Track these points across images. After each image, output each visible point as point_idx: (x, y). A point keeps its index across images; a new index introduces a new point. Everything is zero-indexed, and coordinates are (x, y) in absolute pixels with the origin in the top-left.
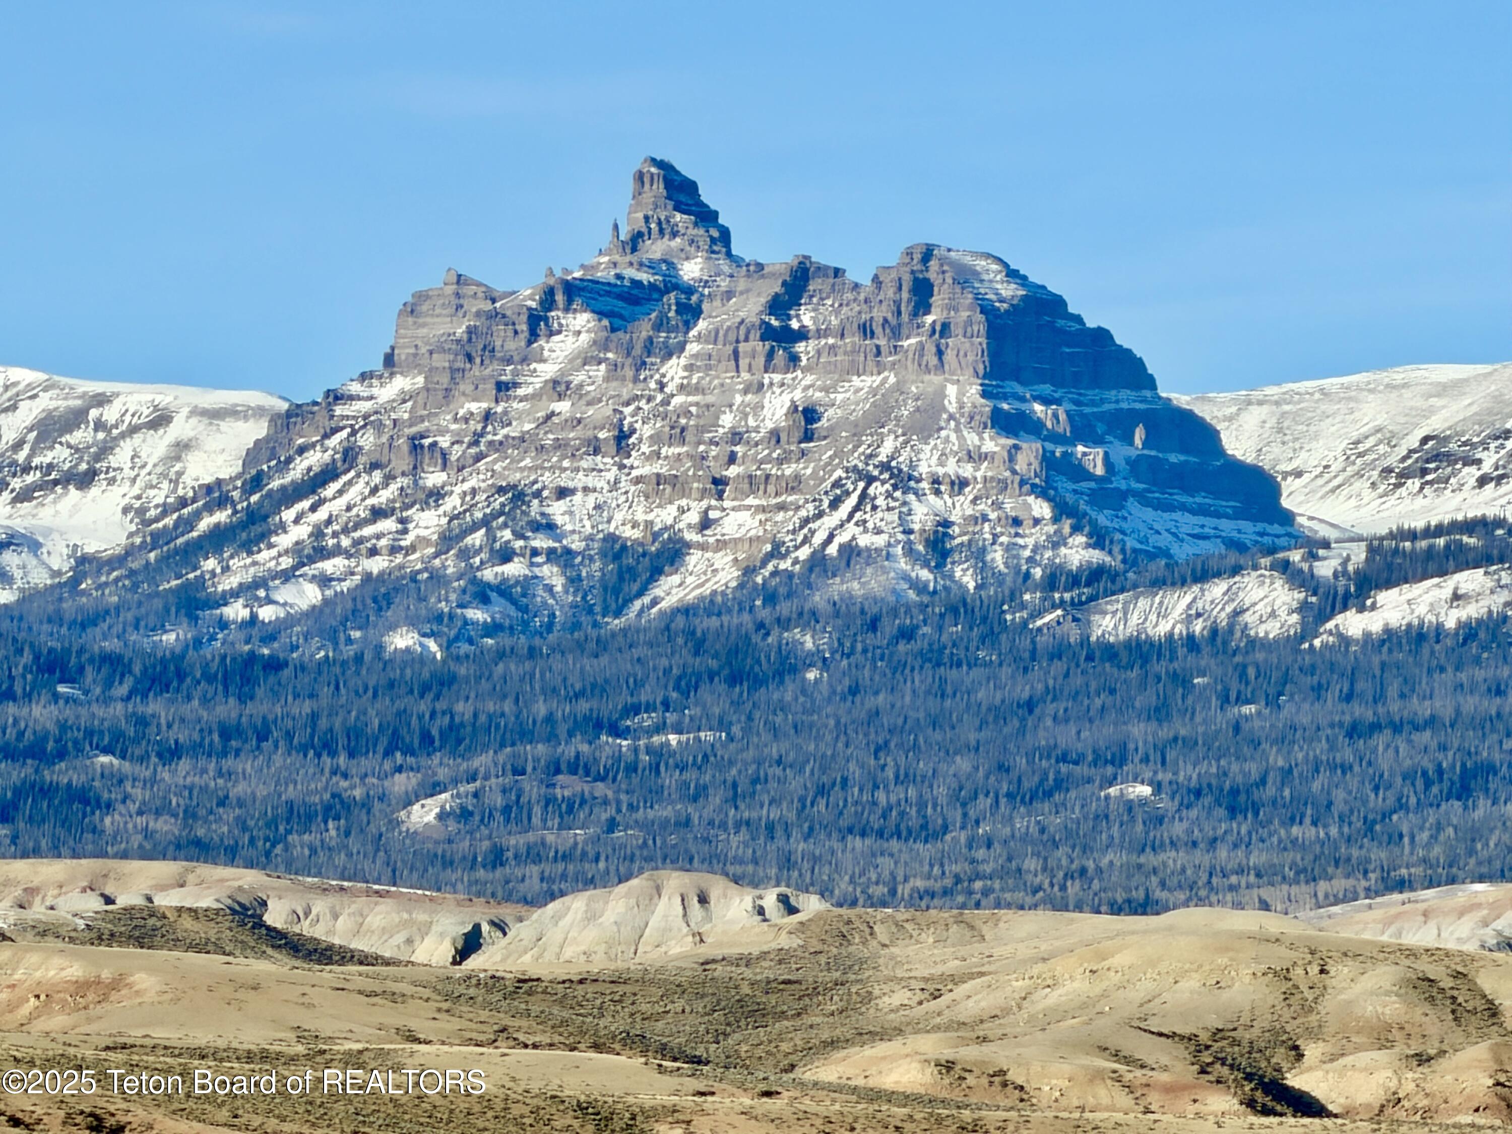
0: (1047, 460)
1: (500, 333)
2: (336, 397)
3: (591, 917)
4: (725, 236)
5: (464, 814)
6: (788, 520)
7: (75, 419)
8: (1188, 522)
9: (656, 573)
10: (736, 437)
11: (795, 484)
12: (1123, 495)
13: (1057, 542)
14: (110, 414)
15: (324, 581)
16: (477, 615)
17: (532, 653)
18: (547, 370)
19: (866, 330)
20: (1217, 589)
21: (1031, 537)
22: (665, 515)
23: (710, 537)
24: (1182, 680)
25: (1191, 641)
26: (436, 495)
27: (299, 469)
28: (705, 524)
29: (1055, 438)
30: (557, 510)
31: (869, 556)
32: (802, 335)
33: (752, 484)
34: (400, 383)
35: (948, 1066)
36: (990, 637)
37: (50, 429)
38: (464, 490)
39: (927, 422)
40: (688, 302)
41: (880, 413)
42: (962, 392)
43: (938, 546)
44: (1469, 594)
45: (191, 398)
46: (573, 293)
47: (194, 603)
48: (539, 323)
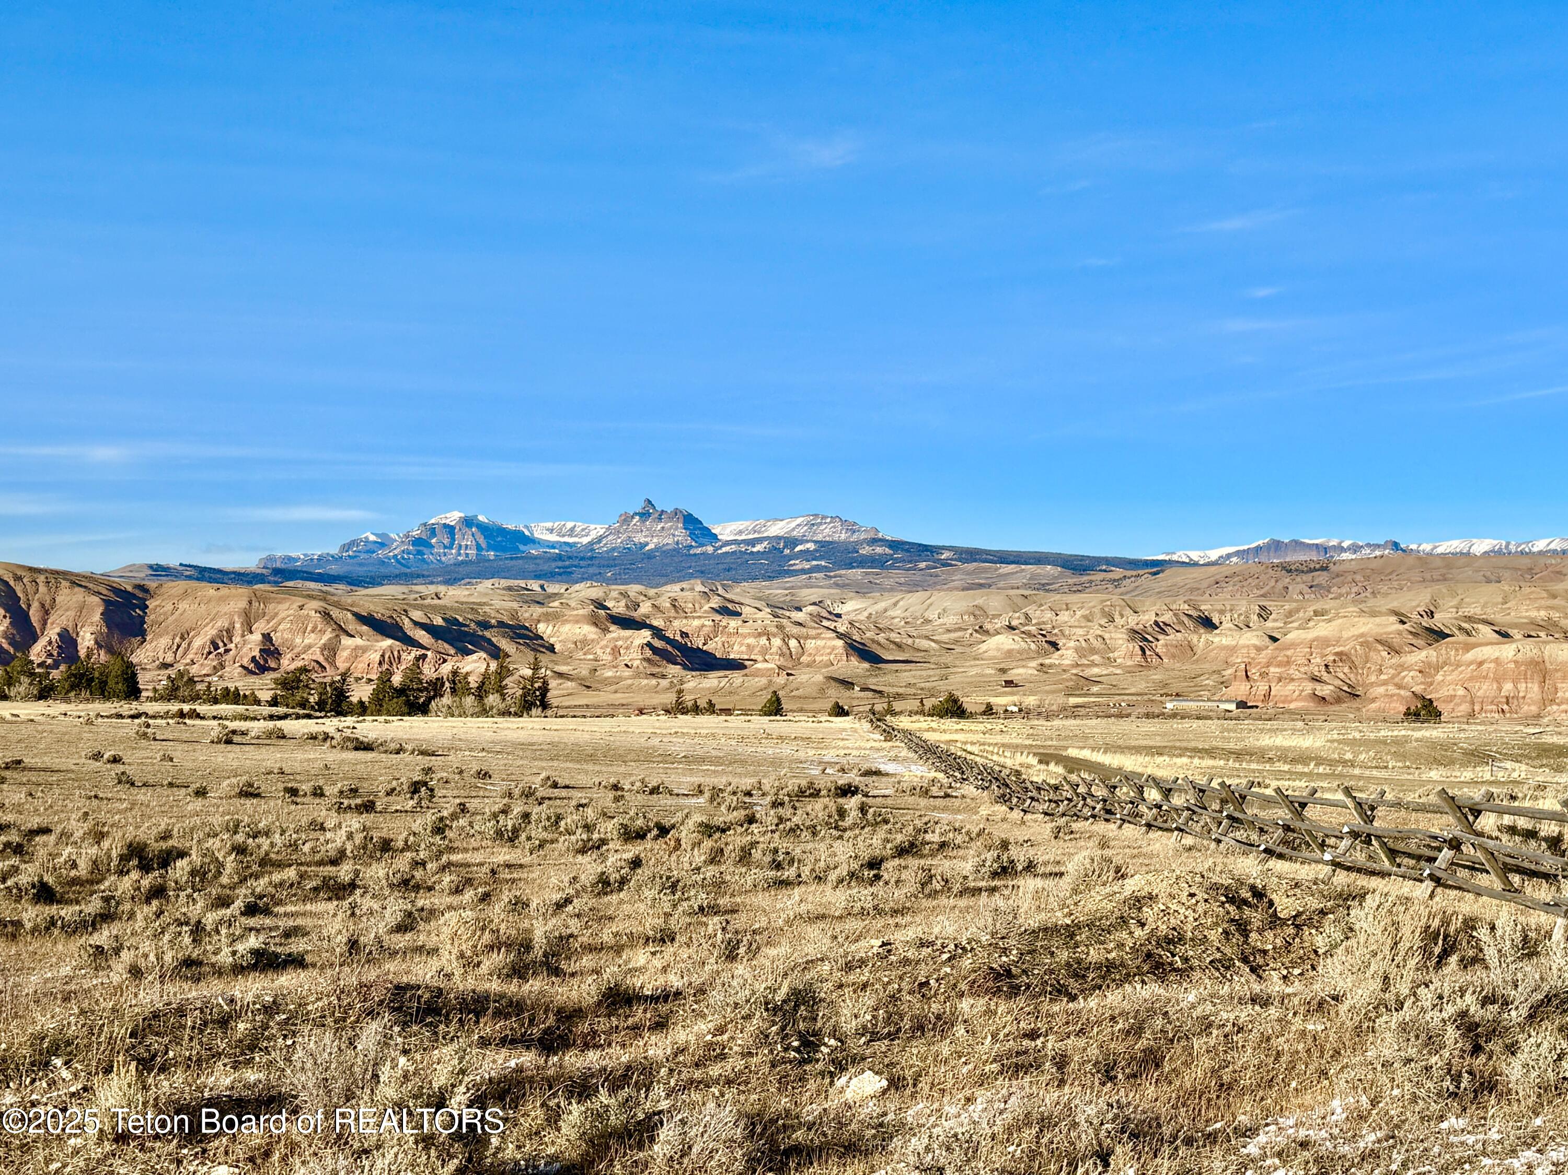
0: (690, 533)
1: (628, 519)
2: (611, 526)
4: (655, 507)
6: (660, 540)
7: (586, 529)
8: (706, 540)
9: (645, 546)
10: (654, 530)
11: (661, 536)
12: (698, 537)
13: (691, 542)
14: (590, 528)
15: (606, 547)
16: (624, 551)
17: (627, 556)
18: (633, 523)
19: (670, 518)
20: (706, 547)
21: (688, 542)
22: (646, 540)
23: (651, 542)
24: (699, 558)
25: (701, 553)
26: (621, 537)
27: (606, 535)
28: (651, 540)
29: (691, 530)
30: (634, 539)
31: (669, 544)
32: (663, 519)
33: (656, 536)
34: (618, 524)
36: (679, 553)
37: (583, 530)
38: (623, 537)
39: (677, 529)
40: (649, 515)
41: (671, 528)
42: (680, 525)
43: (677, 543)
44: (734, 547)
45: (598, 526)
46: (636, 514)
47: (592, 550)
48: (633, 517)
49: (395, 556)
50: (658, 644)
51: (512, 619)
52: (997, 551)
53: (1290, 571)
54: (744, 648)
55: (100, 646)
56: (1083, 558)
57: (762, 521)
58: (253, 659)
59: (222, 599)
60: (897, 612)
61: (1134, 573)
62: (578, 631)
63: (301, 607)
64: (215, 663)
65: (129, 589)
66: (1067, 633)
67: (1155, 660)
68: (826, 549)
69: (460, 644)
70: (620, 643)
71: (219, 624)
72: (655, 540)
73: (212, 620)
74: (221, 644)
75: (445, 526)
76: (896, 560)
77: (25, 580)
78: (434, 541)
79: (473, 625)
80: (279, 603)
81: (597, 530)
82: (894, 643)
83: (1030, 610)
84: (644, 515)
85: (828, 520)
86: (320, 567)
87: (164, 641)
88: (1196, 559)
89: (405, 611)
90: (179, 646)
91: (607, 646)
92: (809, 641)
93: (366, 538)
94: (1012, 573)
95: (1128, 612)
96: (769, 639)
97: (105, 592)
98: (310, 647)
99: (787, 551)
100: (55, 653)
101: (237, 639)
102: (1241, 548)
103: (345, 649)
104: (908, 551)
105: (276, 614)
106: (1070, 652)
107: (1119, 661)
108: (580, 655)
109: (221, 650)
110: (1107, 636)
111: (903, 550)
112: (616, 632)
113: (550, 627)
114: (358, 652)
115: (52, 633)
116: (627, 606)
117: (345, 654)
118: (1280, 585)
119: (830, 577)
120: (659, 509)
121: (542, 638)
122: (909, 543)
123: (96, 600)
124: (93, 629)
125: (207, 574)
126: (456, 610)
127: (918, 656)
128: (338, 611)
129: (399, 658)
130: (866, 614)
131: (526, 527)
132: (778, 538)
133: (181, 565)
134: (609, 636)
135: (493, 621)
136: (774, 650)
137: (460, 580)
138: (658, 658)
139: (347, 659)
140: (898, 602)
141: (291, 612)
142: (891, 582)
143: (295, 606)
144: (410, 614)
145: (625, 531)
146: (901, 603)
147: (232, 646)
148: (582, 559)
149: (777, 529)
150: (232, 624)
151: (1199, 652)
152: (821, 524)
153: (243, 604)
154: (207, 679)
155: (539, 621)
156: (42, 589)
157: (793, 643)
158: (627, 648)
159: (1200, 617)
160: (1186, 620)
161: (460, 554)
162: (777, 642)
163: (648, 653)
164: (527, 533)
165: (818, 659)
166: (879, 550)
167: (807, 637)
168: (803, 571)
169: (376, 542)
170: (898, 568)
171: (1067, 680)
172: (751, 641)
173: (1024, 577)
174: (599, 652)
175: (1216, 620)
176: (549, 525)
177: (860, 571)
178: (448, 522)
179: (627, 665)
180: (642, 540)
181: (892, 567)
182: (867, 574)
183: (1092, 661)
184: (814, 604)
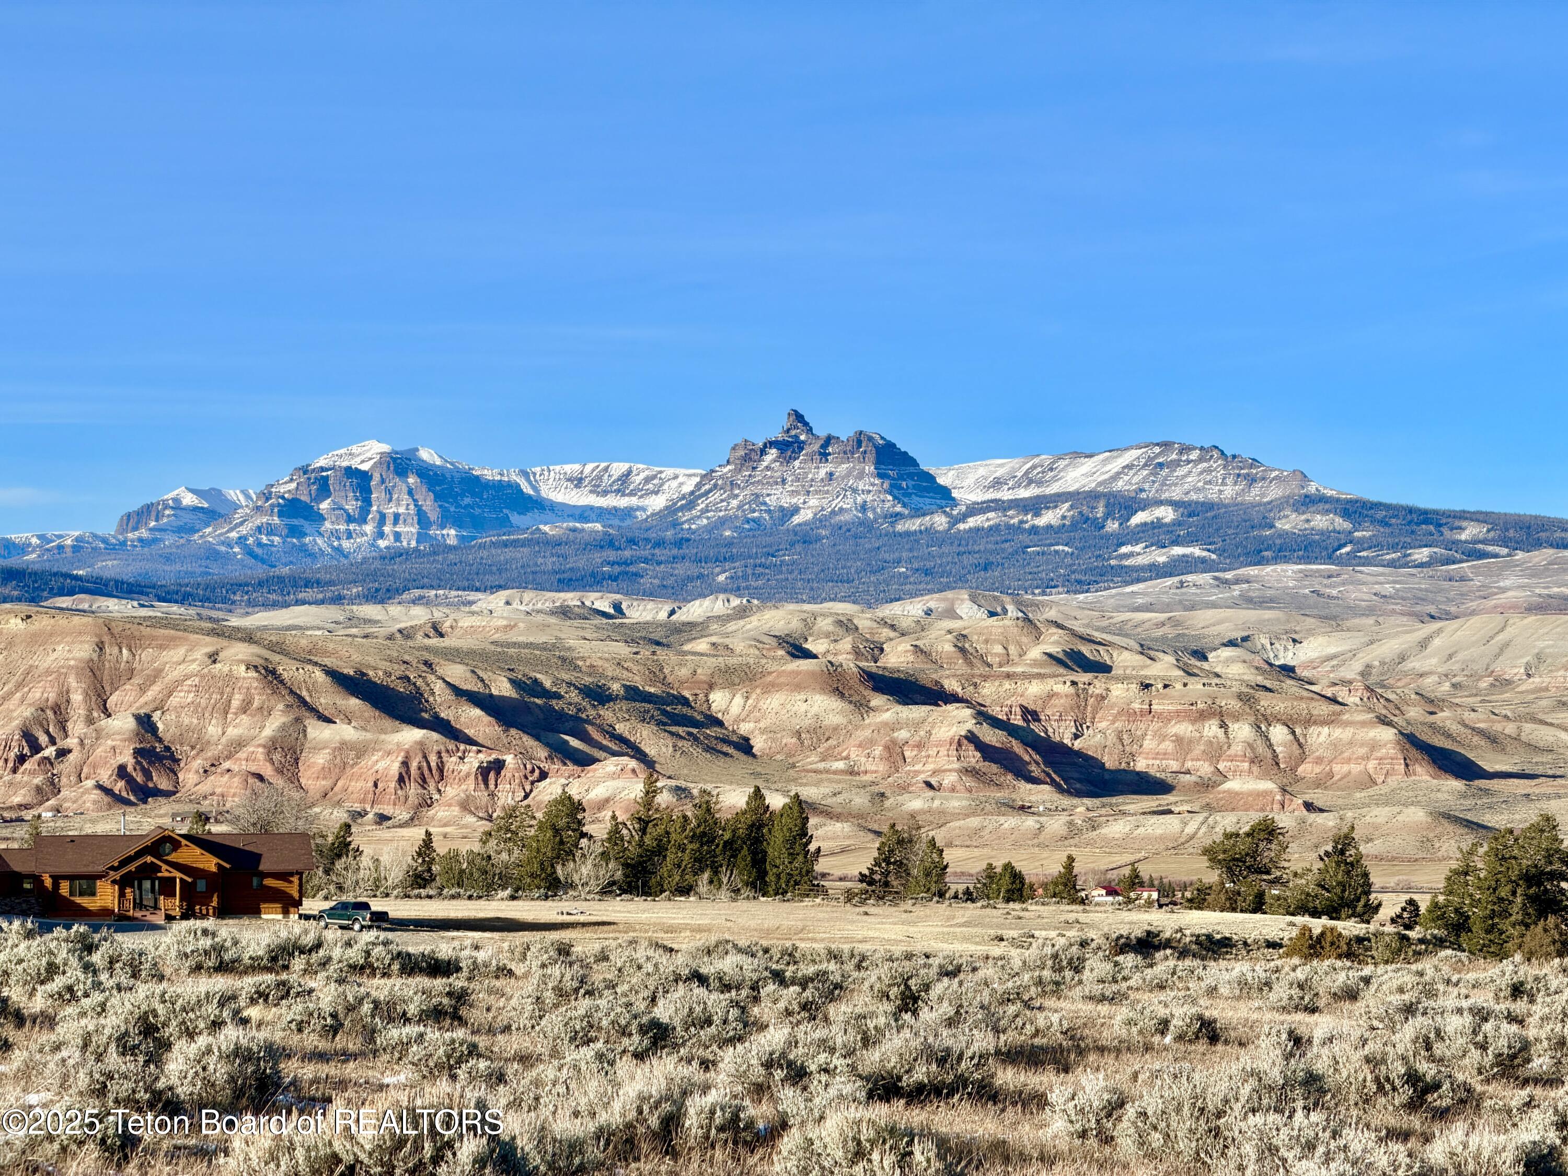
0: (891, 485)
1: (753, 455)
2: (713, 471)
3: (701, 605)
4: (811, 429)
5: (732, 578)
6: (825, 501)
7: (654, 477)
8: (928, 501)
9: (792, 515)
10: (812, 480)
11: (827, 492)
12: (911, 494)
13: (894, 506)
14: (663, 476)
15: (708, 518)
16: (746, 526)
17: (754, 536)
18: (765, 464)
19: (845, 453)
20: (928, 518)
21: (887, 505)
22: (794, 500)
23: (806, 506)
24: (917, 541)
25: (921, 531)
26: (737, 496)
27: (703, 490)
28: (805, 503)
29: (893, 479)
30: (767, 499)
31: (846, 510)
32: (829, 454)
33: (817, 492)
34: (730, 467)
35: (714, 644)
36: (870, 531)
37: (648, 480)
38: (744, 494)
39: (861, 476)
40: (801, 446)
41: (849, 474)
42: (870, 468)
43: (864, 508)
44: (991, 518)
45: (681, 471)
46: (772, 444)
47: (676, 524)
48: (763, 452)
49: (242, 540)
50: (991, 737)
51: (652, 683)
54: (1168, 746)
57: (1045, 459)
58: (122, 771)
59: (37, 640)
60: (1428, 662)
62: (804, 707)
63: (213, 658)
64: (38, 780)
68: (1199, 518)
69: (552, 737)
70: (903, 735)
71: (36, 694)
72: (814, 502)
73: (19, 686)
74: (43, 739)
75: (350, 472)
76: (1360, 545)
78: (325, 505)
79: (574, 696)
80: (162, 647)
81: (682, 481)
82: (1481, 733)
84: (788, 447)
85: (1194, 455)
86: (82, 565)
89: (428, 664)
92: (1313, 730)
93: (177, 500)
96: (1223, 725)
98: (239, 744)
99: (1112, 526)
101: (77, 728)
103: (317, 748)
104: (1384, 523)
105: (157, 674)
108: (812, 760)
109: (50, 751)
111: (1373, 521)
112: (887, 710)
113: (738, 700)
114: (349, 755)
116: (856, 651)
117: (321, 759)
119: (1226, 582)
120: (821, 431)
121: (720, 723)
122: (1388, 507)
126: (537, 663)
128: (294, 665)
129: (441, 770)
130: (1357, 666)
131: (525, 474)
132: (1093, 496)
134: (874, 719)
135: (616, 687)
136: (1237, 749)
137: (399, 592)
138: (994, 768)
139: (325, 772)
140: (1429, 638)
141: (194, 667)
143: (200, 654)
144: (440, 671)
145: (748, 481)
146: (1437, 642)
147: (71, 742)
148: (659, 544)
150: (65, 695)
152: (1177, 464)
153: (84, 650)
154: (28, 815)
155: (711, 687)
157: (1278, 733)
158: (920, 746)
161: (381, 535)
162: (1242, 731)
163: (973, 757)
164: (527, 489)
165: (1339, 769)
166: (1320, 521)
167: (1309, 721)
168: (1156, 571)
169: (195, 509)
170: (1367, 562)
172: (1184, 729)
174: (854, 753)
176: (572, 468)
178: (355, 463)
179: (929, 785)
180: (786, 502)
181: (1352, 560)
182: (1307, 575)
184: (1232, 643)
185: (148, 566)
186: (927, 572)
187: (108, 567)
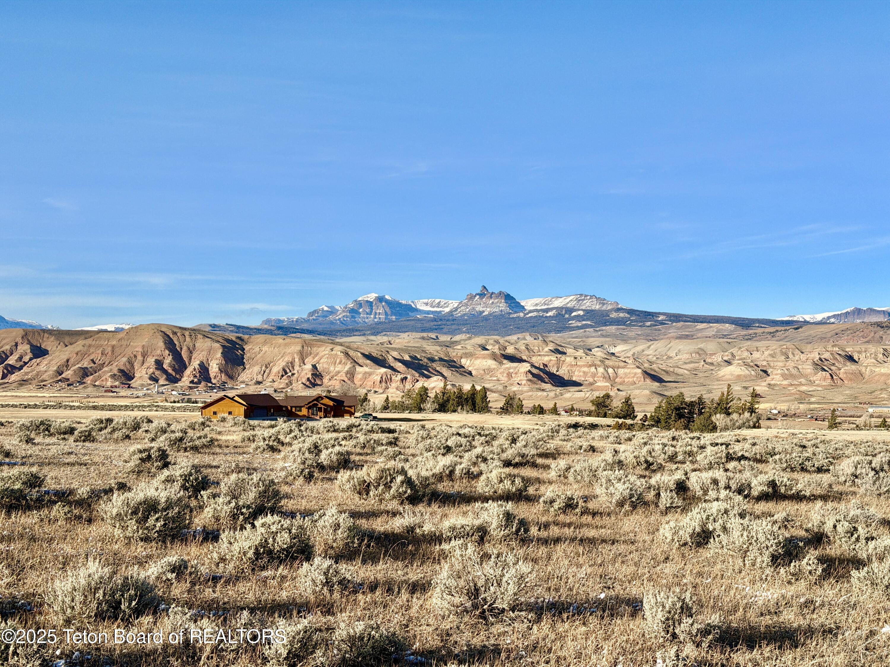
1: (472, 297)
2: (462, 301)
3: (459, 336)
4: (488, 290)
5: (467, 329)
6: (491, 309)
7: (447, 303)
8: (518, 309)
9: (483, 313)
10: (488, 304)
11: (492, 307)
12: (514, 307)
14: (449, 302)
15: (461, 314)
16: (471, 316)
17: (473, 318)
18: (476, 299)
19: (497, 297)
20: (518, 314)
21: (508, 310)
24: (515, 320)
25: (516, 317)
26: (468, 308)
27: (459, 306)
28: (486, 310)
29: (509, 304)
30: (476, 309)
31: (497, 312)
32: (492, 297)
33: (489, 307)
34: (466, 300)
35: (462, 347)
36: (503, 317)
37: (445, 304)
38: (470, 307)
39: (501, 303)
40: (485, 295)
41: (498, 302)
42: (503, 301)
43: (501, 311)
44: (535, 314)
45: (454, 301)
46: (477, 294)
47: (452, 315)
48: (475, 296)
49: (340, 319)
50: (535, 371)
51: (446, 357)
52: (692, 316)
53: (883, 327)
54: (581, 374)
55: (221, 372)
56: (744, 319)
57: (550, 298)
58: (308, 379)
59: (287, 345)
60: (650, 352)
61: (783, 328)
62: (485, 363)
63: (332, 350)
64: (287, 381)
65: (234, 339)
66: (772, 365)
67: (839, 381)
68: (590, 314)
69: (420, 371)
70: (511, 371)
71: (286, 359)
72: (488, 310)
73: (282, 357)
74: (288, 371)
75: (367, 301)
76: (632, 321)
77: (178, 334)
78: (361, 310)
79: (426, 360)
80: (319, 347)
81: (454, 304)
82: (664, 370)
83: (734, 350)
84: (482, 295)
85: (588, 297)
86: (298, 325)
87: (256, 369)
88: (808, 320)
89: (388, 352)
90: (264, 372)
91: (503, 372)
92: (620, 370)
93: (323, 309)
94: (705, 329)
95: (797, 352)
96: (596, 368)
97: (221, 341)
98: (339, 372)
99: (567, 316)
100: (198, 375)
101: (297, 368)
102: (836, 313)
103: (359, 374)
104: (638, 315)
105: (318, 353)
106: (778, 377)
107: (816, 382)
108: (488, 377)
109: (290, 374)
110: (800, 367)
111: (636, 315)
112: (507, 364)
113: (469, 361)
114: (367, 375)
115: (196, 363)
116: (500, 349)
117: (360, 376)
118: (877, 336)
119: (597, 331)
120: (490, 291)
121: (464, 367)
122: (637, 311)
123: (217, 345)
124: (218, 362)
125: (241, 330)
126: (415, 351)
127: (680, 378)
128: (353, 352)
129: (391, 379)
130: (631, 353)
131: (413, 302)
132: (562, 308)
133: (227, 324)
134: (504, 366)
135: (436, 358)
136: (600, 374)
137: (380, 333)
138: (536, 379)
139: (361, 380)
140: (650, 346)
141: (327, 352)
142: (632, 334)
143: (329, 349)
144: (391, 354)
145: (471, 304)
146: (652, 347)
147: (295, 372)
148: (448, 320)
149: (558, 303)
150: (294, 359)
151: (866, 377)
152: (584, 300)
153: (299, 348)
154: (284, 390)
155: (461, 358)
156: (188, 339)
157: (610, 371)
158: (516, 373)
159: (846, 356)
160: (838, 357)
161: (375, 318)
162: (601, 370)
163: (530, 376)
164: (414, 306)
165: (626, 380)
166: (622, 315)
167: (619, 367)
168: (578, 328)
169: (327, 311)
170: (634, 326)
171: (794, 394)
172: (586, 369)
173: (713, 331)
174: (499, 375)
175: (856, 358)
176: (426, 301)
177: (614, 327)
178: (369, 299)
179: (518, 384)
180: (481, 309)
181: (630, 325)
182: (618, 329)
183: (801, 382)
184: (598, 347)
185: (315, 326)
186: (518, 328)
187: (305, 326)
